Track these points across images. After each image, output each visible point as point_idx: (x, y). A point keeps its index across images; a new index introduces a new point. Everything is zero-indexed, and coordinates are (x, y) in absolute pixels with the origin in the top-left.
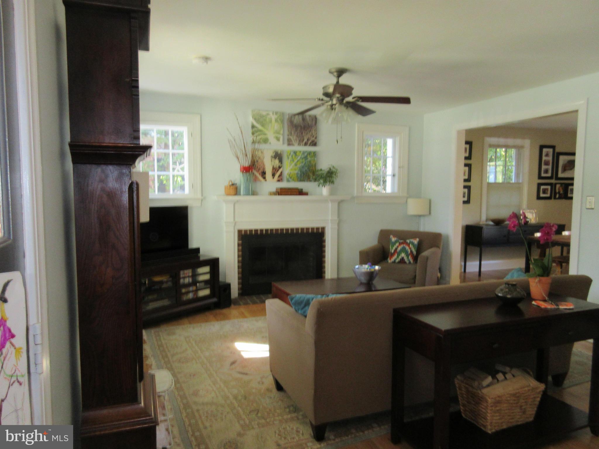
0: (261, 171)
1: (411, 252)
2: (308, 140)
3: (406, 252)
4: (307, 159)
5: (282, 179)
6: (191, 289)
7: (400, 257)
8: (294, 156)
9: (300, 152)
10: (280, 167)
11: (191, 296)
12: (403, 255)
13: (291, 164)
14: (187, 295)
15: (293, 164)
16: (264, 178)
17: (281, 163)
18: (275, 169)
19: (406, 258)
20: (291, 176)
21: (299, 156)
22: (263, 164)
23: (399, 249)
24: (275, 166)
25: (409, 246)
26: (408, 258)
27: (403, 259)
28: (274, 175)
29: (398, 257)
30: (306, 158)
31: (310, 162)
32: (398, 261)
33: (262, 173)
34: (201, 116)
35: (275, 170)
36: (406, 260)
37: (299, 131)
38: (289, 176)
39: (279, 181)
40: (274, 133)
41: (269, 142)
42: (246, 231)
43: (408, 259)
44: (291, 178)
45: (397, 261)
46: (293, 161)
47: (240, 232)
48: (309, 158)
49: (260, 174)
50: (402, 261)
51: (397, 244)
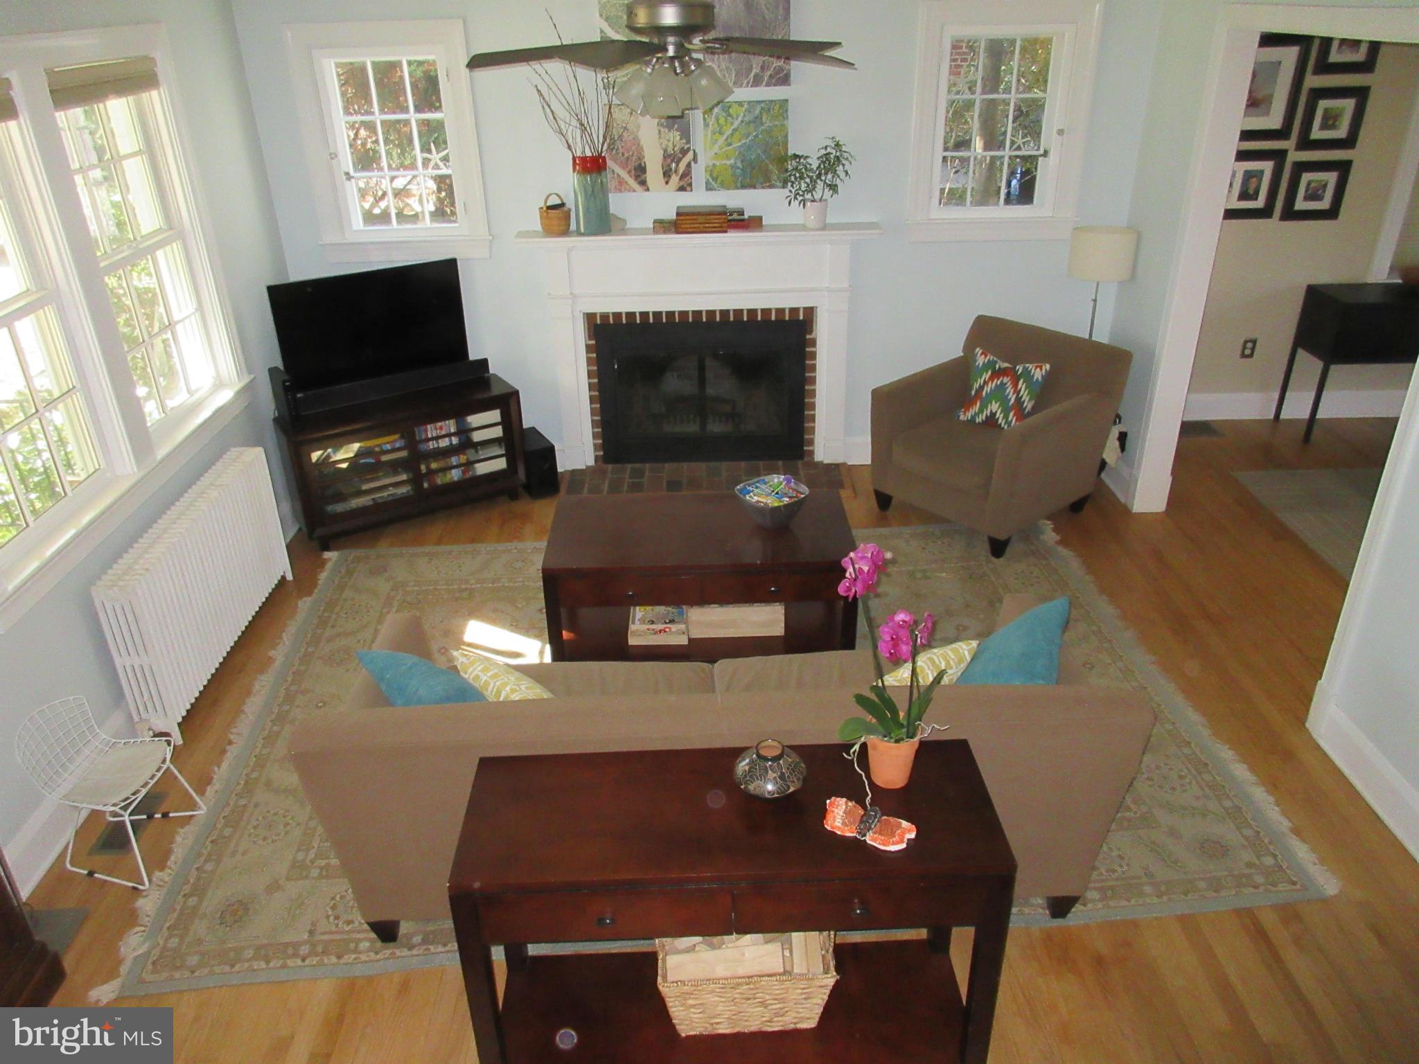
0: (631, 166)
1: (1019, 400)
2: (763, 68)
3: (1004, 401)
4: (762, 124)
5: (690, 185)
6: (454, 460)
7: (987, 412)
8: (722, 121)
10: (684, 152)
11: (455, 475)
12: (994, 407)
13: (714, 142)
14: (445, 475)
15: (722, 140)
16: (643, 183)
17: (688, 142)
18: (669, 156)
19: (1000, 416)
20: (715, 175)
21: (737, 119)
22: (639, 145)
23: (987, 389)
24: (670, 150)
25: (1015, 385)
26: (1006, 417)
27: (993, 414)
28: (667, 174)
29: (981, 411)
30: (757, 120)
31: (769, 131)
32: (980, 420)
33: (635, 169)
34: (464, 21)
35: (671, 160)
36: (1000, 421)
38: (711, 175)
39: (682, 189)
42: (605, 316)
43: (1007, 420)
44: (715, 179)
45: (978, 420)
46: (721, 133)
47: (590, 317)
48: (767, 122)
49: (629, 172)
50: (991, 421)
51: (987, 376)
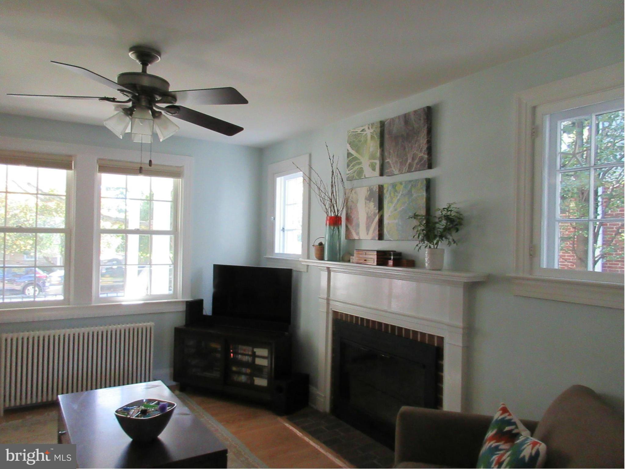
0: (354, 222)
2: (413, 159)
6: (244, 370)
8: (392, 195)
9: (401, 183)
10: (376, 214)
11: (243, 379)
14: (239, 377)
16: (358, 234)
17: (377, 209)
18: (369, 218)
20: (389, 230)
24: (369, 214)
28: (368, 229)
33: (355, 225)
34: (310, 155)
35: (369, 221)
37: (400, 147)
38: (387, 230)
39: (374, 237)
40: (370, 159)
41: (364, 175)
47: (335, 314)
